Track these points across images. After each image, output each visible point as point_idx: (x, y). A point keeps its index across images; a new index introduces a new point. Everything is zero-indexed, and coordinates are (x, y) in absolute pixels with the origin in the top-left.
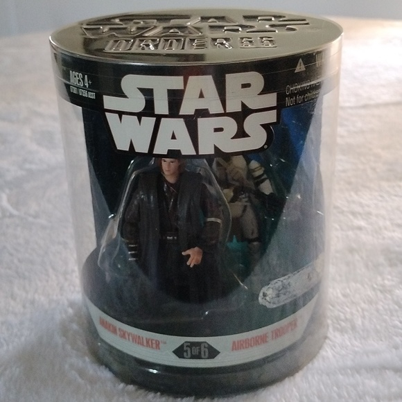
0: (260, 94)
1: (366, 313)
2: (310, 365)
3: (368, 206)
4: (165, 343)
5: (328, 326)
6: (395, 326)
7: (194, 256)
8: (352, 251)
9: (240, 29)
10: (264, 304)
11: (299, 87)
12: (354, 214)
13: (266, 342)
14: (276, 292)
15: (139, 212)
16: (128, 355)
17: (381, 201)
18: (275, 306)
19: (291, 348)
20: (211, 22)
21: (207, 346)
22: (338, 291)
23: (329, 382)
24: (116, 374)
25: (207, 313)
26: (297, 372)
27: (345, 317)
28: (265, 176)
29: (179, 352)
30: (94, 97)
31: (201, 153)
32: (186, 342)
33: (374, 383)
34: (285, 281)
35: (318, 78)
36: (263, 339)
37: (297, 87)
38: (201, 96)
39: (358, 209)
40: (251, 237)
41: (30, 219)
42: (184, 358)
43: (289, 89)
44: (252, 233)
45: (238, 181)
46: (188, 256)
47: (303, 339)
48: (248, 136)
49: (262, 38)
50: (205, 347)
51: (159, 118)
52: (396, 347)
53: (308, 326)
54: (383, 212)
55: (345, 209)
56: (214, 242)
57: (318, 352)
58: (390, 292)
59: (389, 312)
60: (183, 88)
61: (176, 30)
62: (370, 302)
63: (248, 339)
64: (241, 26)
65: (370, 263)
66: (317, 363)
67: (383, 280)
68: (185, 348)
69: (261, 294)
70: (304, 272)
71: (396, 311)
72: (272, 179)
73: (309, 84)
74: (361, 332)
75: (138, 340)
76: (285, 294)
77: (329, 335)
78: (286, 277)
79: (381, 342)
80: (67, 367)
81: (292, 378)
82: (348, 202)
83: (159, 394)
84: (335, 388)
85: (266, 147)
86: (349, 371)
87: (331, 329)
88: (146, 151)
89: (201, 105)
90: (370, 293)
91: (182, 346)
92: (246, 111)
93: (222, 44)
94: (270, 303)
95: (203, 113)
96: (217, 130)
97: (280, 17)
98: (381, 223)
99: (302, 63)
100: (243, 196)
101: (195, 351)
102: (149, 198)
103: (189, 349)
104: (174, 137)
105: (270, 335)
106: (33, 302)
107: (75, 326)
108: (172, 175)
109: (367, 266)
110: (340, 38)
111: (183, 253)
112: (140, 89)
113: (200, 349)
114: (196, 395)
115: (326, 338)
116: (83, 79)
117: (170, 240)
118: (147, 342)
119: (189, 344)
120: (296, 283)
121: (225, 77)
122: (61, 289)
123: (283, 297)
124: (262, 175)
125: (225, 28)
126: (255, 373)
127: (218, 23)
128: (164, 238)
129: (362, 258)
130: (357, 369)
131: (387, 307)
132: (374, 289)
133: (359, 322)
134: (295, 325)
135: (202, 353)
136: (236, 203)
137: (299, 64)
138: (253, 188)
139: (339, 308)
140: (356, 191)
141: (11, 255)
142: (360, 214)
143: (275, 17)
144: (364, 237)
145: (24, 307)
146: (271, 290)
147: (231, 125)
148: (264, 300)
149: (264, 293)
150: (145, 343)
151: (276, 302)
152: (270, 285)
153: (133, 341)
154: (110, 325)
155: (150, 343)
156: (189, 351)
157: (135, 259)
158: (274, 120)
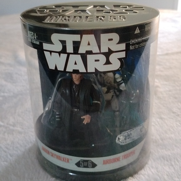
0: (117, 44)
4: (71, 160)
7: (86, 119)
9: (111, 12)
10: (118, 143)
11: (137, 40)
13: (119, 161)
14: (124, 137)
16: (54, 165)
18: (124, 144)
19: (132, 164)
20: (98, 8)
21: (91, 162)
28: (122, 81)
29: (78, 164)
30: (39, 44)
31: (88, 71)
32: (81, 160)
34: (129, 132)
36: (118, 159)
38: (89, 44)
42: (80, 167)
43: (131, 42)
44: (116, 108)
46: (84, 119)
47: (138, 159)
48: (111, 64)
49: (120, 16)
50: (90, 162)
51: (69, 54)
61: (81, 12)
63: (111, 159)
64: (112, 10)
68: (81, 163)
70: (138, 128)
72: (125, 83)
73: (142, 39)
75: (59, 158)
76: (128, 139)
78: (130, 130)
85: (120, 69)
88: (63, 70)
91: (79, 162)
93: (101, 19)
94: (121, 142)
97: (131, 6)
100: (112, 90)
101: (86, 164)
104: (76, 64)
105: (121, 158)
108: (77, 80)
111: (82, 118)
112: (60, 40)
113: (88, 163)
116: (34, 35)
117: (76, 111)
118: (63, 159)
119: (82, 161)
120: (134, 133)
121: (100, 35)
125: (104, 11)
127: (101, 9)
128: (73, 110)
134: (134, 153)
135: (89, 165)
136: (109, 94)
137: (137, 30)
138: (117, 87)
146: (122, 136)
148: (118, 141)
149: (118, 138)
150: (62, 159)
151: (125, 142)
152: (122, 134)
153: (57, 158)
154: (46, 150)
155: (65, 159)
156: (83, 164)
157: (59, 119)
158: (124, 56)
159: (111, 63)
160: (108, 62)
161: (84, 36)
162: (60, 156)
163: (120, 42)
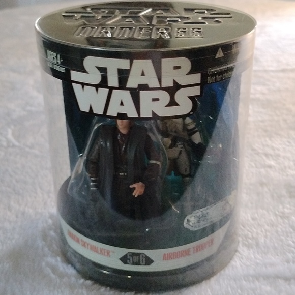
0: (188, 74)
1: (268, 234)
2: (222, 272)
3: (278, 150)
4: (114, 252)
5: (239, 242)
6: (289, 245)
7: (138, 189)
8: (262, 184)
9: (179, 20)
10: (188, 228)
11: (219, 69)
12: (266, 155)
13: (189, 255)
14: (197, 219)
15: (99, 154)
16: (87, 259)
17: (288, 146)
18: (196, 229)
19: (208, 259)
20: (159, 13)
21: (144, 256)
22: (249, 215)
23: (235, 285)
24: (78, 271)
25: (147, 230)
26: (212, 276)
27: (252, 236)
28: (196, 129)
29: (124, 260)
31: (142, 116)
32: (129, 253)
33: (268, 288)
34: (204, 211)
35: (234, 62)
36: (187, 253)
37: (217, 69)
38: (143, 74)
39: (270, 151)
40: (184, 173)
41: (27, 149)
42: (127, 264)
43: (210, 71)
44: (186, 171)
45: (175, 132)
46: (134, 188)
47: (219, 251)
49: (194, 29)
50: (143, 257)
51: (111, 89)
52: (288, 262)
53: (223, 242)
54: (289, 155)
55: (260, 151)
56: (154, 178)
57: (229, 262)
58: (288, 217)
59: (285, 234)
60: (129, 68)
61: (131, 20)
62: (272, 225)
63: (175, 253)
64: (181, 18)
65: (275, 195)
66: (228, 271)
67: (284, 208)
68: (128, 257)
69: (186, 220)
70: (220, 204)
71: (291, 233)
72: (201, 131)
73: (226, 67)
74: (263, 248)
75: (94, 249)
76: (204, 221)
77: (239, 249)
78: (206, 208)
79: (277, 257)
80: (44, 264)
81: (208, 281)
82: (263, 146)
83: (109, 288)
84: (239, 291)
85: (191, 113)
86: (251, 278)
87: (240, 245)
88: (101, 113)
89: (143, 81)
90: (272, 218)
91: (126, 255)
92: (177, 87)
93: (163, 33)
94: (192, 227)
95: (144, 87)
96: (154, 100)
98: (286, 163)
99: (221, 51)
100: (180, 143)
101: (136, 259)
102: (106, 144)
103: (131, 258)
104: (122, 104)
105: (192, 250)
106: (23, 213)
107: (52, 233)
108: (124, 128)
109: (272, 197)
110: (253, 30)
112: (97, 67)
113: (139, 258)
114: (136, 291)
115: (236, 251)
116: (57, 57)
117: (121, 176)
118: (101, 251)
119: (131, 254)
120: (213, 213)
121: (161, 61)
122: (45, 204)
123: (202, 223)
124: (194, 128)
125: (168, 19)
126: (180, 277)
128: (117, 174)
129: (269, 190)
130: (257, 277)
131: (284, 229)
132: (276, 215)
133: (262, 240)
134: (212, 242)
135: (141, 260)
136: (174, 148)
137: (218, 52)
138: (187, 138)
139: (248, 228)
140: (270, 137)
141: (11, 176)
142: (271, 155)
143: (208, 10)
144: (272, 173)
145: (17, 217)
146: (193, 217)
147: (165, 97)
148: (188, 225)
149: (188, 220)
150: (99, 252)
151: (197, 226)
152: (193, 214)
153: (91, 249)
154: (75, 236)
155: (103, 251)
156: (131, 260)
157: (95, 189)
158: (198, 93)
159: (177, 105)
160: (173, 103)
161: (135, 61)
162: (95, 247)
163: (191, 72)
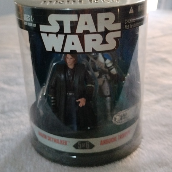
0: (113, 23)
4: (69, 142)
7: (82, 102)
13: (116, 141)
14: (120, 117)
16: (52, 149)
18: (120, 124)
19: (127, 144)
28: (113, 67)
30: (35, 26)
32: (79, 141)
34: (124, 112)
36: (114, 139)
37: (130, 20)
38: (86, 24)
40: (107, 95)
42: (78, 149)
43: (126, 21)
44: (107, 93)
45: (101, 69)
46: (79, 102)
50: (88, 143)
51: (66, 35)
63: (108, 140)
69: (114, 118)
73: (135, 20)
75: (56, 141)
76: (124, 118)
78: (125, 110)
85: (116, 49)
88: (60, 51)
89: (86, 28)
91: (77, 143)
94: (118, 122)
95: (87, 32)
96: (93, 40)
99: (132, 9)
101: (84, 145)
104: (73, 44)
105: (118, 138)
112: (57, 21)
113: (86, 144)
116: (30, 18)
117: (70, 95)
118: (61, 142)
120: (129, 113)
121: (97, 15)
123: (123, 120)
128: (68, 94)
134: (129, 133)
135: (87, 146)
136: (100, 79)
137: (131, 10)
138: (108, 72)
146: (118, 116)
148: (115, 121)
154: (43, 135)
155: (62, 142)
156: (80, 145)
157: (54, 104)
158: (120, 36)
159: (107, 43)
161: (81, 16)
163: (115, 22)
